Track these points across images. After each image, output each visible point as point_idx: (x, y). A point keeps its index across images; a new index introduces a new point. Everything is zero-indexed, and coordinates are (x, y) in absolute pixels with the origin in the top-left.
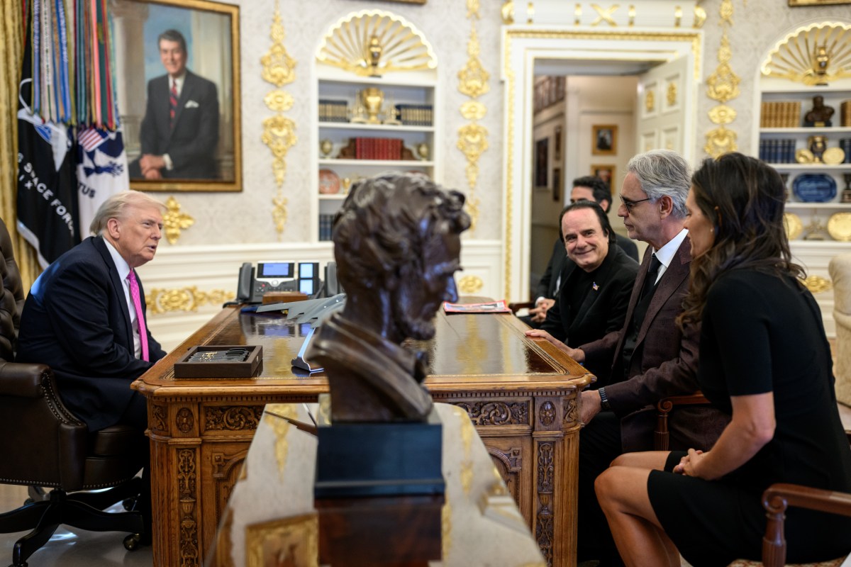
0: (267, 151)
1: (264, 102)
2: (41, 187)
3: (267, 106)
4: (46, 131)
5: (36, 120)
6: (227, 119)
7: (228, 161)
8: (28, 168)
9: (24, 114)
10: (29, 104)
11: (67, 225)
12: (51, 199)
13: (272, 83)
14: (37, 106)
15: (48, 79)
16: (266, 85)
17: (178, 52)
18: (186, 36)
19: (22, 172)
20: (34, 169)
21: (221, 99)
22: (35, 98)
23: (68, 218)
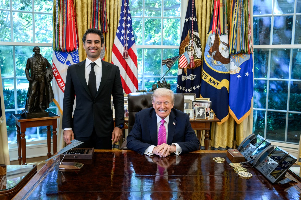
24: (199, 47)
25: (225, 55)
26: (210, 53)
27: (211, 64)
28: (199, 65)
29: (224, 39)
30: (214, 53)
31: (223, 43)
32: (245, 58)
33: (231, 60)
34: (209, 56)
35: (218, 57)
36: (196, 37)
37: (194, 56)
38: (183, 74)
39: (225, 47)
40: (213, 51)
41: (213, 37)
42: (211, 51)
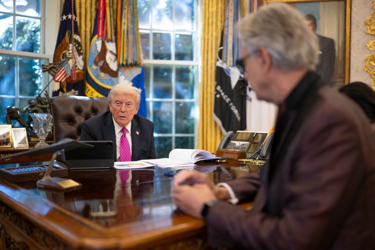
0: (368, 75)
1: (366, 46)
2: (225, 97)
3: (368, 49)
4: (228, 71)
5: (224, 66)
6: (340, 58)
7: (340, 82)
8: (219, 88)
9: (219, 64)
10: (221, 58)
11: (235, 115)
12: (230, 102)
13: (372, 35)
14: (225, 59)
15: (230, 47)
16: (368, 36)
17: (311, 26)
18: (316, 17)
19: (216, 90)
20: (222, 88)
21: (336, 48)
22: (224, 56)
23: (236, 112)
24: (80, 54)
25: (113, 66)
26: (96, 63)
27: (98, 76)
28: (81, 78)
29: (111, 46)
30: (101, 63)
31: (111, 52)
32: (137, 72)
33: (120, 73)
34: (94, 67)
35: (105, 69)
36: (76, 41)
37: (75, 66)
38: (61, 89)
39: (113, 57)
40: (100, 60)
41: (99, 44)
42: (97, 60)
